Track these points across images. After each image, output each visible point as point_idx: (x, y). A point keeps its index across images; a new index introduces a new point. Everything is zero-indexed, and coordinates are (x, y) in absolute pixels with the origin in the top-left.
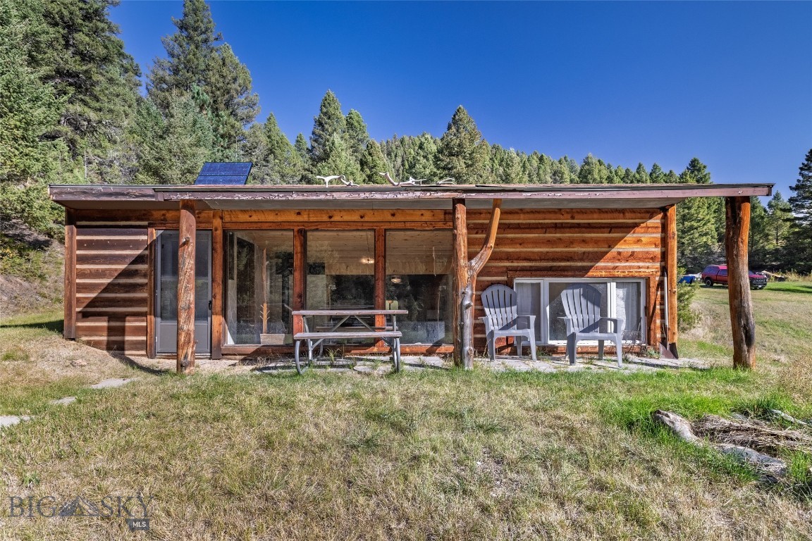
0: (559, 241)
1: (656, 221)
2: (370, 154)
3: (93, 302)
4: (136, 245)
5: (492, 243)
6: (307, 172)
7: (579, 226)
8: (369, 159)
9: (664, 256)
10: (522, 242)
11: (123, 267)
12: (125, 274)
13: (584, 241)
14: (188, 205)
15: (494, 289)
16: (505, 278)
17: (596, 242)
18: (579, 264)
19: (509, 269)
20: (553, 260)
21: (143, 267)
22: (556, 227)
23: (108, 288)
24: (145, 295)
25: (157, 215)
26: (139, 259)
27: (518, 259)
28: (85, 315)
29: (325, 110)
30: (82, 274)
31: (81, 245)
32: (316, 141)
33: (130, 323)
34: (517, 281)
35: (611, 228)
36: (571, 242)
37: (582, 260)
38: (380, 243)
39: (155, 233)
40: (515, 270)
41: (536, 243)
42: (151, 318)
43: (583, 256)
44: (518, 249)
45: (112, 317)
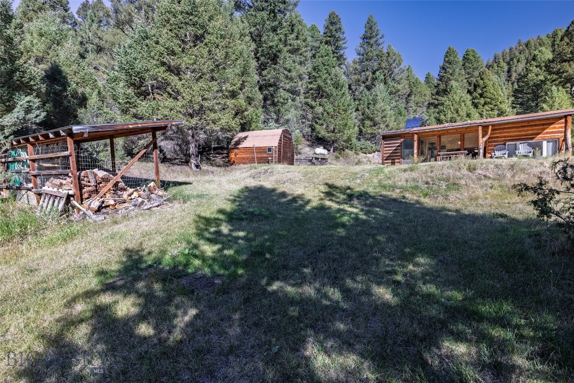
0: (523, 131)
1: (563, 120)
2: (482, 79)
3: (388, 157)
4: (398, 143)
5: (489, 134)
6: (434, 101)
7: (531, 125)
8: (481, 82)
9: (565, 132)
10: (509, 132)
11: (395, 148)
12: (395, 150)
13: (533, 130)
14: (416, 133)
15: (499, 146)
16: (503, 143)
17: (537, 130)
18: (531, 137)
19: (504, 140)
20: (521, 136)
21: (399, 148)
22: (522, 127)
23: (391, 153)
24: (399, 154)
25: (402, 136)
26: (398, 146)
27: (508, 137)
28: (386, 159)
29: (447, 59)
30: (386, 151)
31: (385, 144)
32: (440, 80)
33: (396, 161)
34: (507, 143)
35: (543, 125)
36: (528, 130)
37: (532, 135)
38: (463, 137)
39: (402, 140)
40: (506, 140)
41: (514, 132)
42: (401, 159)
43: (532, 134)
44: (508, 134)
45: (392, 160)
